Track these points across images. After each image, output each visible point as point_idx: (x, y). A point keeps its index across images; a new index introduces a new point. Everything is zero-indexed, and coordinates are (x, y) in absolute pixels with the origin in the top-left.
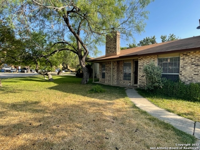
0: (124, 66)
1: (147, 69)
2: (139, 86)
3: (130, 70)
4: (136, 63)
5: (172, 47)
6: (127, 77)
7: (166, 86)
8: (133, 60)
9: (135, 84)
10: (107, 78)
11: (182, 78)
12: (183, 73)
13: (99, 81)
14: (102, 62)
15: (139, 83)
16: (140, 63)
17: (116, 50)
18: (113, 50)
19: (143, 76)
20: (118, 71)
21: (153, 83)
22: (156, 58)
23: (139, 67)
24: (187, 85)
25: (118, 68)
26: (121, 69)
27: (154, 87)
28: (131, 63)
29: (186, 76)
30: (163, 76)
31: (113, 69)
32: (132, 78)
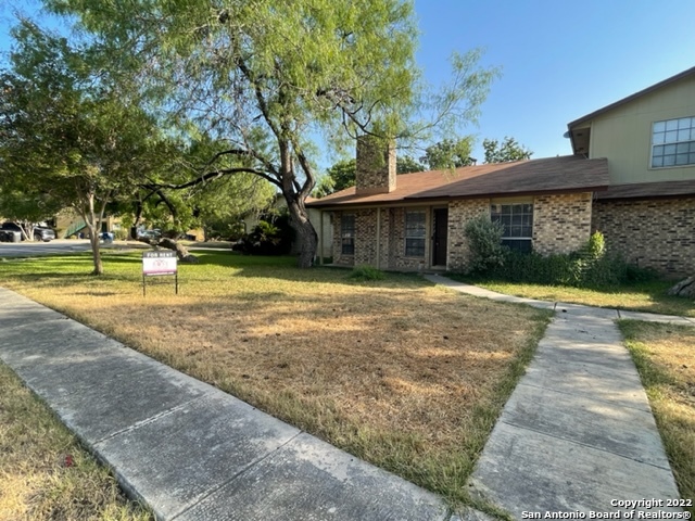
0: (407, 221)
1: (473, 229)
2: (451, 266)
3: (426, 232)
4: (441, 218)
5: (520, 181)
6: (414, 247)
7: (509, 263)
8: (431, 207)
9: (435, 264)
10: (360, 252)
11: (537, 247)
12: (540, 236)
13: (331, 262)
14: (342, 211)
15: (448, 261)
16: (452, 214)
17: (387, 180)
18: (380, 179)
19: (459, 245)
20: (393, 233)
21: (485, 256)
22: (488, 206)
23: (449, 224)
24: (545, 259)
25: (392, 226)
26: (398, 227)
27: (488, 264)
28: (425, 214)
29: (543, 242)
30: (505, 243)
31: (381, 227)
32: (427, 250)
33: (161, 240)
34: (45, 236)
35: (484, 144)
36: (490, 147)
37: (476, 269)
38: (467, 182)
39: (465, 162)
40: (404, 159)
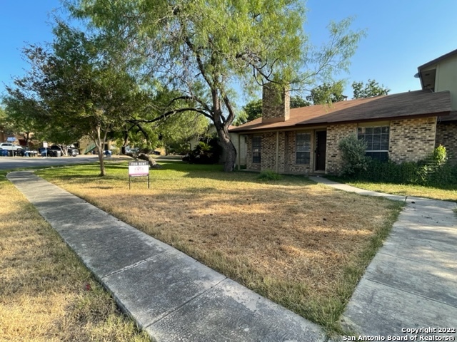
0: (297, 139)
1: (345, 145)
2: (328, 171)
3: (311, 147)
4: (321, 138)
5: (379, 110)
6: (302, 158)
7: (371, 168)
8: (314, 130)
9: (316, 170)
10: (265, 161)
11: (392, 157)
12: (394, 149)
13: (246, 168)
14: (253, 134)
15: (327, 167)
16: (330, 135)
17: (284, 112)
18: (278, 112)
19: (334, 156)
20: (287, 149)
21: (353, 163)
22: (356, 129)
23: (327, 141)
24: (399, 166)
25: (287, 143)
26: (291, 144)
27: (355, 169)
28: (310, 135)
29: (397, 153)
30: (368, 154)
31: (279, 145)
32: (311, 160)
33: (140, 155)
34: (74, 153)
35: (353, 85)
36: (357, 87)
37: (347, 173)
38: (340, 112)
39: (339, 98)
40: (295, 98)
